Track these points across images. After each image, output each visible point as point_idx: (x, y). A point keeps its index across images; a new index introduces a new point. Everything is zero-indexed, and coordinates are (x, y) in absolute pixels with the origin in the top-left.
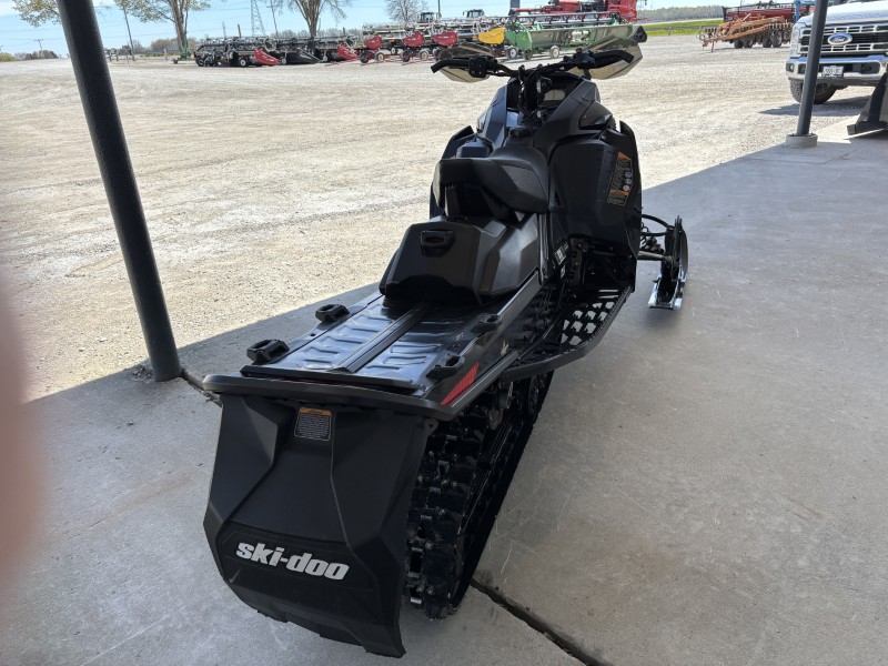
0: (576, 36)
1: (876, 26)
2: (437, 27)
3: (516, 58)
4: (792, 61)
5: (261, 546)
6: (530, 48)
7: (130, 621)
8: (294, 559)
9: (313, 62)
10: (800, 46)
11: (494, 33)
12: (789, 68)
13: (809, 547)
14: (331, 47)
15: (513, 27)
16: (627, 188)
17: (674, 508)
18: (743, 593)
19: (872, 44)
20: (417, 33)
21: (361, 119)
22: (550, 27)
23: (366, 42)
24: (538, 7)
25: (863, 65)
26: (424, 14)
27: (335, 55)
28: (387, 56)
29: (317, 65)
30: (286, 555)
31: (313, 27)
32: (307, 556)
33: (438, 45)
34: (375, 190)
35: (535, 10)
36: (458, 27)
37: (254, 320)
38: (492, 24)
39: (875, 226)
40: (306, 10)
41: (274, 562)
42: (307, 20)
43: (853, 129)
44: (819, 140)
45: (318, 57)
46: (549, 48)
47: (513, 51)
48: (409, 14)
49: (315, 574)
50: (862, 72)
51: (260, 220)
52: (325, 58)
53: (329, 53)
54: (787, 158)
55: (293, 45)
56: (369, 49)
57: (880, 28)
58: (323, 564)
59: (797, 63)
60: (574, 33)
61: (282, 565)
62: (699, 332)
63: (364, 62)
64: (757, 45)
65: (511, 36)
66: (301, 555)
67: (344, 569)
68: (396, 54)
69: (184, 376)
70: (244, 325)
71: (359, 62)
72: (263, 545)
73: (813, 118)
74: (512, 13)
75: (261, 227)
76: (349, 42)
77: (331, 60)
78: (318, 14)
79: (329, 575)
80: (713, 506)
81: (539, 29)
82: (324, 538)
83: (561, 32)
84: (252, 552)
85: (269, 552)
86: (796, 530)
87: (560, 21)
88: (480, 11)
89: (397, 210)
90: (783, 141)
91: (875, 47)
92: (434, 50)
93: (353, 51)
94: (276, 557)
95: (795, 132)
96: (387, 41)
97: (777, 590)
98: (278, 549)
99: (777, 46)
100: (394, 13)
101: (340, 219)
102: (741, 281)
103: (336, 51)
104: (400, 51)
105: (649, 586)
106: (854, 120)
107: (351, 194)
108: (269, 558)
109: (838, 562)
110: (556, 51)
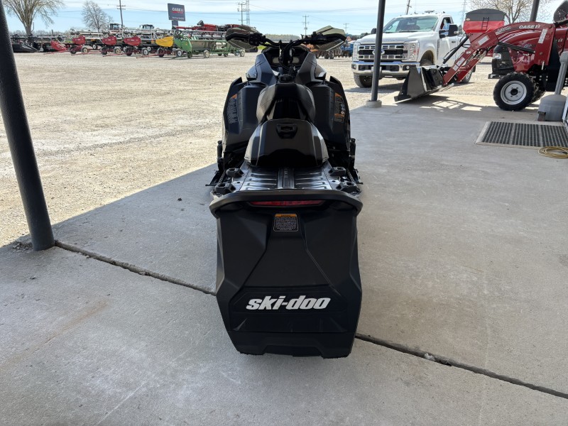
0: (219, 45)
1: (396, 46)
2: (126, 33)
3: (181, 56)
4: (354, 63)
5: (268, 298)
6: (191, 50)
7: (118, 391)
8: (292, 301)
9: (34, 51)
10: (358, 55)
11: (166, 39)
12: (353, 67)
13: (485, 285)
14: (46, 42)
15: (178, 37)
16: (343, 113)
17: (414, 278)
18: (469, 310)
19: (395, 56)
20: (111, 36)
21: (91, 88)
22: (202, 39)
23: (74, 40)
24: (190, 27)
25: (391, 66)
26: (112, 25)
27: (49, 47)
28: (89, 50)
29: (36, 54)
30: (287, 300)
31: (28, 28)
32: (302, 297)
33: (127, 45)
34: (130, 129)
35: (188, 28)
36: (140, 34)
37: (92, 208)
38: (164, 34)
39: (431, 144)
40: (22, 17)
41: (276, 307)
42: (23, 22)
43: (397, 98)
44: (383, 104)
45: (36, 48)
46: (203, 51)
47: (179, 52)
48: (100, 24)
49: (307, 308)
50: (391, 70)
51: (54, 149)
52: (42, 49)
53: (45, 46)
54: (370, 112)
55: (16, 39)
56: (76, 45)
57: (398, 47)
58: (313, 300)
59: (357, 65)
60: (217, 43)
61: (282, 307)
62: (376, 196)
63: (73, 53)
64: (321, 57)
65: (177, 42)
66: (298, 298)
67: (327, 300)
68: (96, 49)
69: (57, 244)
70: (85, 211)
71: (69, 53)
72: (270, 297)
73: (379, 94)
74: (173, 28)
75: (57, 152)
76: (60, 39)
77: (46, 50)
78: (32, 20)
79: (317, 307)
80: (432, 274)
81: (195, 39)
82: (314, 284)
83: (209, 42)
84: (260, 304)
85: (274, 300)
86: (475, 279)
87: (207, 36)
88: (151, 26)
89: (155, 141)
90: (365, 104)
91: (396, 57)
92: (124, 48)
93: (63, 45)
94: (280, 302)
95: (370, 99)
96: (90, 40)
97: (482, 306)
98: (281, 297)
99: (331, 58)
100: (89, 22)
101: (116, 147)
102: (384, 171)
103: (50, 44)
104: (99, 47)
105: (424, 314)
106: (397, 93)
107: (113, 132)
108: (273, 305)
109: (501, 289)
110: (207, 53)
